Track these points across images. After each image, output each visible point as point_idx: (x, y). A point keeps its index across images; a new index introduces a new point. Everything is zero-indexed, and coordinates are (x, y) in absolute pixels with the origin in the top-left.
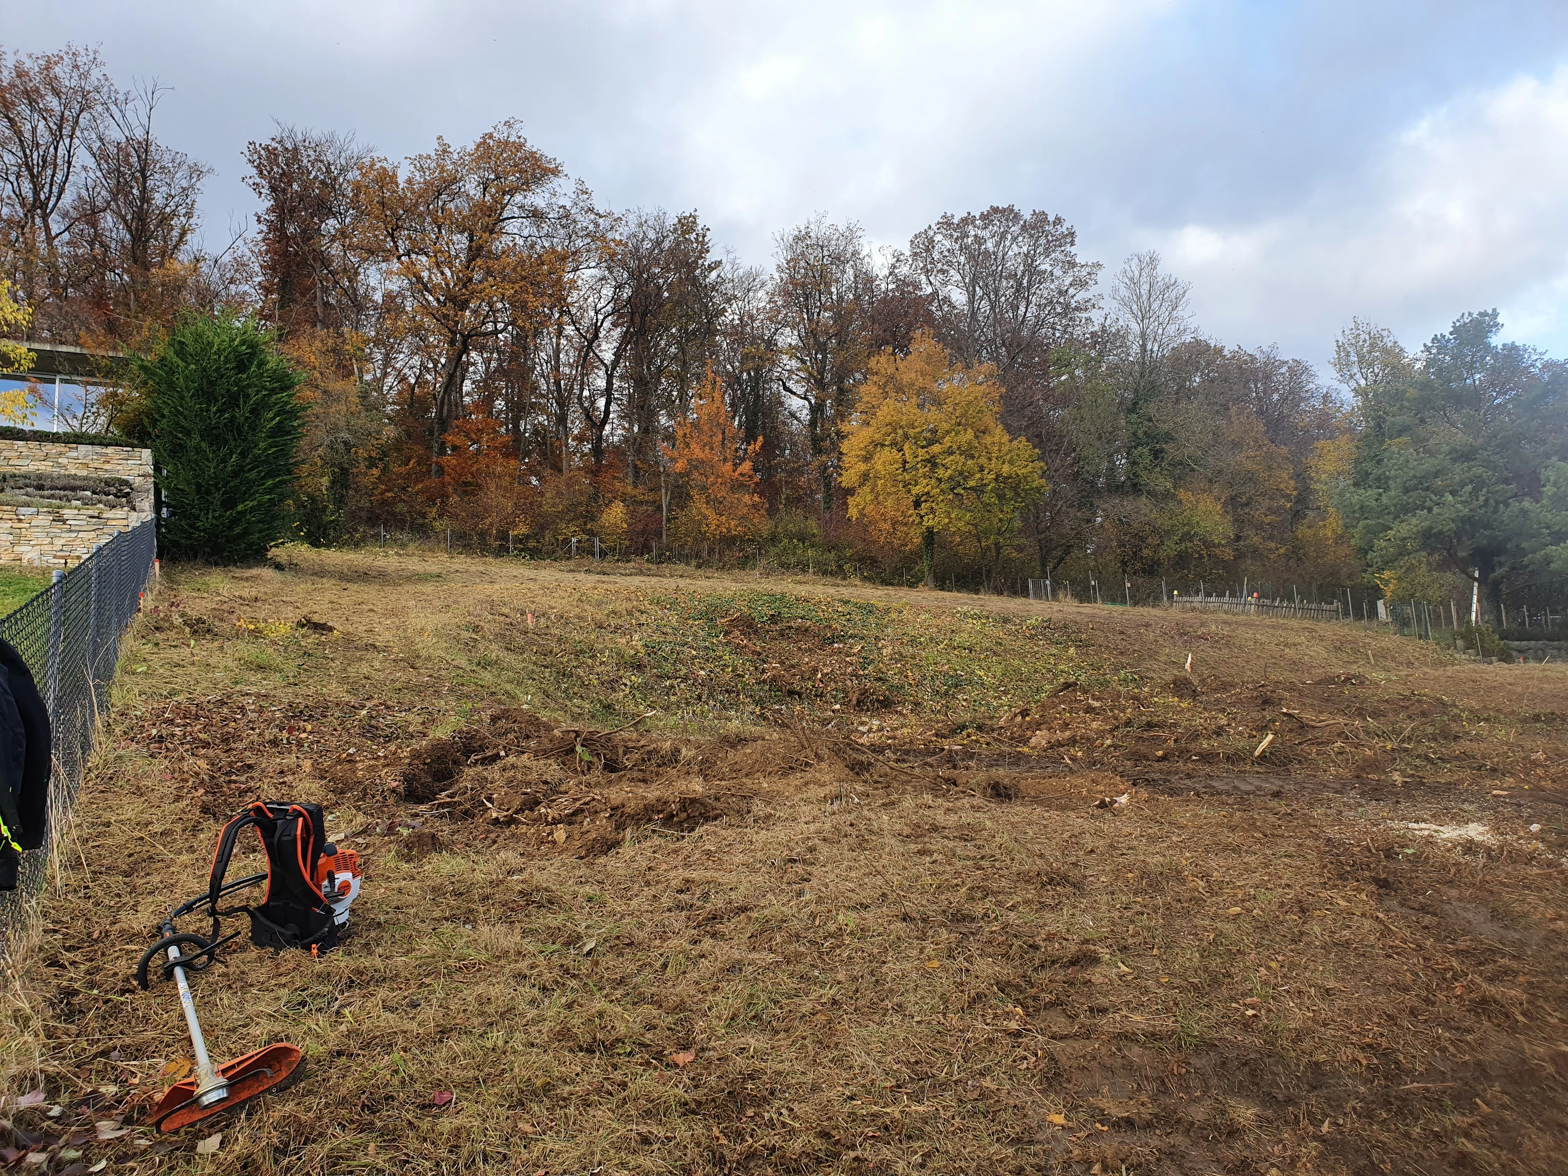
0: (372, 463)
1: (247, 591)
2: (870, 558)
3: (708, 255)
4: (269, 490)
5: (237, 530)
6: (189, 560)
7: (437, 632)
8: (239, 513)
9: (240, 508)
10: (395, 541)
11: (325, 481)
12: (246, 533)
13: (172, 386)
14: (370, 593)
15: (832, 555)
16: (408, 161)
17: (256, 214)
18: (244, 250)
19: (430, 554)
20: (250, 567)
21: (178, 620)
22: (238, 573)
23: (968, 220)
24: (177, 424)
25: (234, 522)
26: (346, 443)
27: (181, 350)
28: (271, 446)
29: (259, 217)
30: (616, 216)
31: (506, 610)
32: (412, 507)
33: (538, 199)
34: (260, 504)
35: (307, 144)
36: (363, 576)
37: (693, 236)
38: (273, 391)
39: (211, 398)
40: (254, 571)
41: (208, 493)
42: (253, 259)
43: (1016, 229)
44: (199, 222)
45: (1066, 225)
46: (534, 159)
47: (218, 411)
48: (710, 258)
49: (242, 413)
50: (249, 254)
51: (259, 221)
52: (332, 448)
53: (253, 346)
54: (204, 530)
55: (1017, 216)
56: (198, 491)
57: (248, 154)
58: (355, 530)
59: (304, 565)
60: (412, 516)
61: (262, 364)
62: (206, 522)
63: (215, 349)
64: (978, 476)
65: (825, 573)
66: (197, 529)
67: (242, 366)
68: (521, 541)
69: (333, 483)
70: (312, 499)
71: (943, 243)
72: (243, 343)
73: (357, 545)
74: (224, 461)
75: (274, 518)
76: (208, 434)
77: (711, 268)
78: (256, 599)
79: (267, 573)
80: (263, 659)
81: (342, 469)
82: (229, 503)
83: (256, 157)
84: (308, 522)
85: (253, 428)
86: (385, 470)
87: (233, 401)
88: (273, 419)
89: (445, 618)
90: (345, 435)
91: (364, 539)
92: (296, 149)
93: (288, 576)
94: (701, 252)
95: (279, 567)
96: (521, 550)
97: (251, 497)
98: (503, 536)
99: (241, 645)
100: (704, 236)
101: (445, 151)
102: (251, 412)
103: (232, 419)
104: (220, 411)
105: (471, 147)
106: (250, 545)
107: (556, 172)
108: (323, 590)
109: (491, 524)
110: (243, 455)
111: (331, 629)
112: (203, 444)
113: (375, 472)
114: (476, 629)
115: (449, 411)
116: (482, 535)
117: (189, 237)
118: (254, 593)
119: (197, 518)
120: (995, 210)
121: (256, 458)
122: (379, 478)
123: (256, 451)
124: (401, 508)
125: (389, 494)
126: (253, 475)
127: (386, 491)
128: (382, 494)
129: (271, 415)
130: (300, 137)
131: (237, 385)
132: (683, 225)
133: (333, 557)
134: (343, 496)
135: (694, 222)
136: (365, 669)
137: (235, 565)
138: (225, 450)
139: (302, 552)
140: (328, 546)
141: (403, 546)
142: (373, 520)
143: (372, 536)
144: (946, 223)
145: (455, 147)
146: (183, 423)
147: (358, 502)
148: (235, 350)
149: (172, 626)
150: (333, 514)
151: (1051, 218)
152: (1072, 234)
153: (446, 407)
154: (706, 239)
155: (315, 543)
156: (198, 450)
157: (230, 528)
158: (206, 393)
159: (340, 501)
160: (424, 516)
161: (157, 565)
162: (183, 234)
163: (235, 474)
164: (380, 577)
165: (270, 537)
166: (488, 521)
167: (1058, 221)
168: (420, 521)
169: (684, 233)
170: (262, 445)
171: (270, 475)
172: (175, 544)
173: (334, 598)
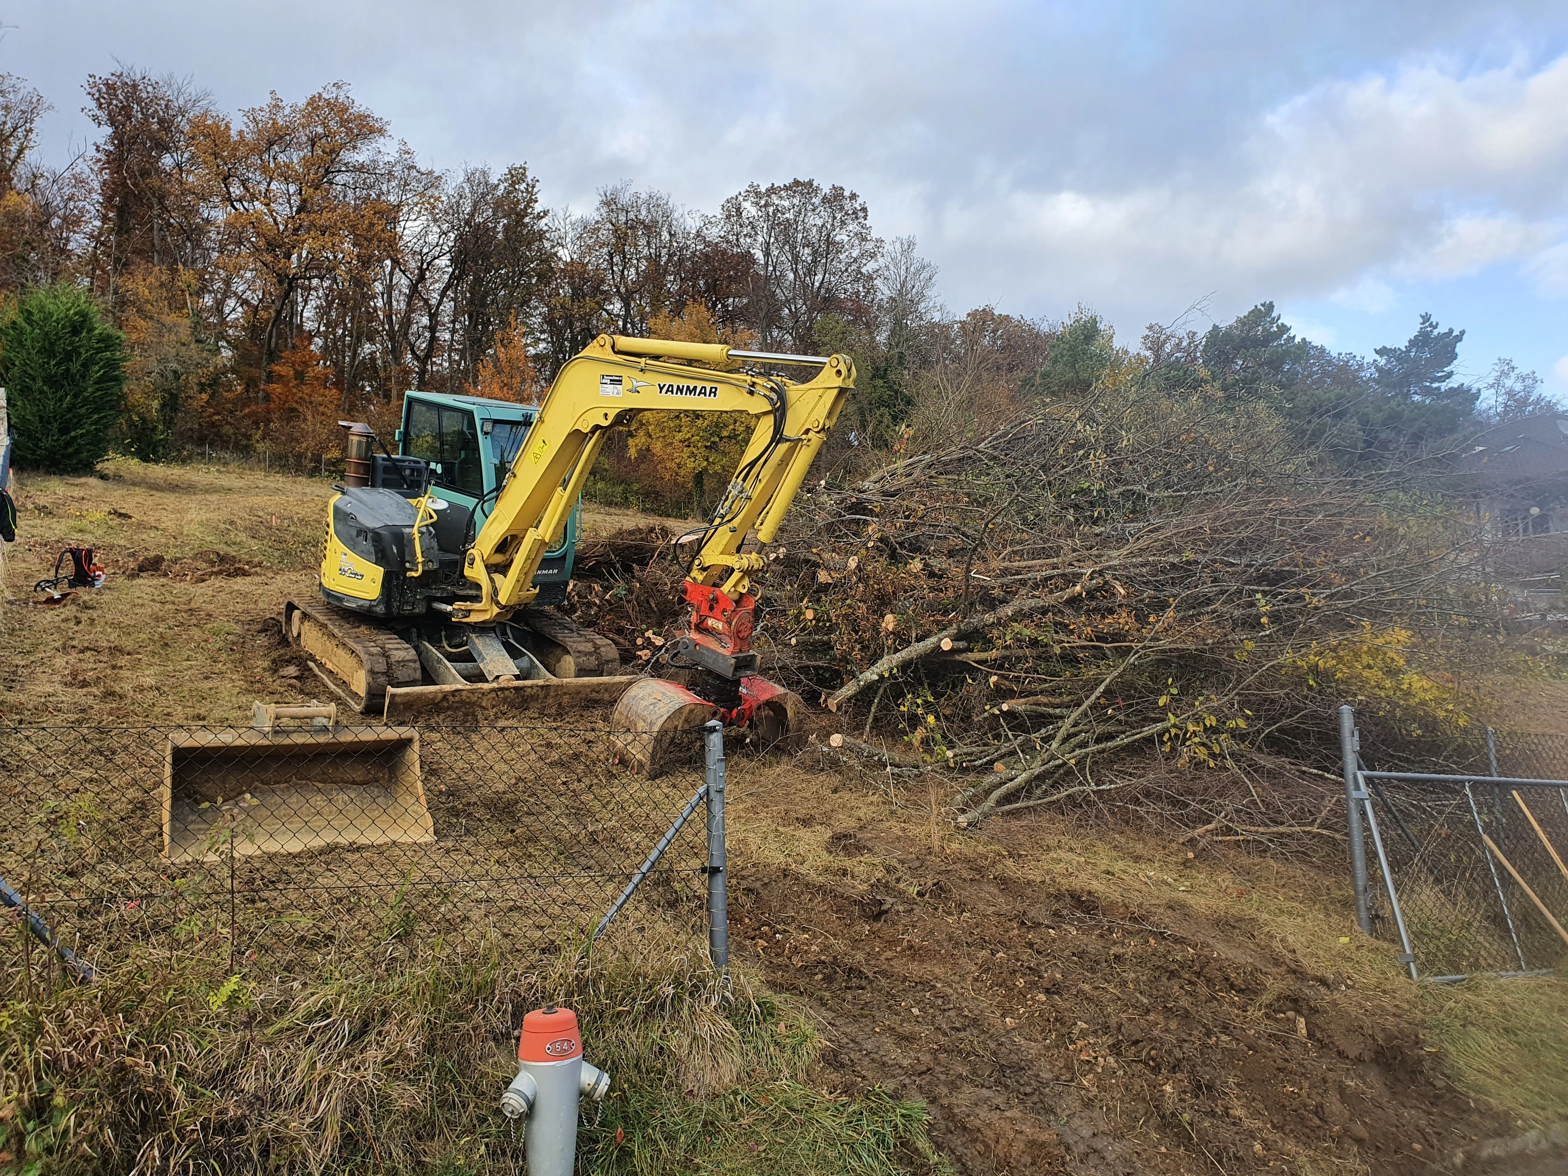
0: (202, 387)
1: (77, 493)
2: (654, 492)
3: (536, 205)
4: (96, 422)
5: (70, 450)
6: (33, 470)
7: (201, 524)
8: (72, 437)
9: (73, 434)
10: (219, 459)
11: (155, 404)
12: (77, 452)
13: (21, 344)
14: (169, 499)
15: (620, 489)
16: (242, 113)
17: (95, 144)
18: (82, 168)
19: (248, 472)
20: (80, 477)
21: (30, 506)
22: (72, 480)
23: (772, 190)
24: (25, 372)
25: (68, 444)
26: (175, 372)
27: (28, 316)
28: (97, 390)
29: (98, 147)
30: (436, 174)
31: (261, 514)
32: (238, 429)
33: (361, 155)
34: (88, 432)
35: (146, 81)
36: (173, 487)
37: (523, 186)
38: (99, 351)
39: (52, 355)
40: (83, 480)
41: (49, 423)
42: (92, 177)
43: (816, 201)
44: (37, 139)
45: (860, 200)
46: (363, 118)
47: (57, 364)
48: (538, 208)
49: (75, 367)
50: (88, 170)
51: (98, 150)
52: (162, 376)
53: (84, 315)
54: (46, 449)
55: (817, 190)
56: (41, 421)
57: (87, 87)
58: (184, 448)
59: (127, 477)
60: (236, 438)
61: (91, 330)
62: (46, 443)
63: (55, 318)
64: (732, 427)
65: (610, 504)
66: (40, 448)
67: (75, 331)
68: (333, 464)
69: (163, 406)
70: (143, 420)
71: (750, 209)
72: (76, 314)
73: (184, 462)
74: (61, 400)
75: (100, 441)
76: (50, 380)
77: (539, 217)
78: (83, 499)
79: (92, 481)
80: (82, 526)
81: (171, 394)
82: (64, 431)
83: (94, 90)
84: (139, 440)
85: (83, 377)
86: (212, 396)
87: (68, 357)
88: (99, 371)
89: (214, 516)
90: (174, 365)
91: (190, 457)
92: (135, 86)
93: (110, 485)
94: (529, 203)
95: (103, 477)
96: (332, 472)
97: (81, 426)
98: (317, 459)
99: (70, 521)
100: (533, 187)
101: (277, 106)
102: (81, 366)
103: (68, 370)
104: (58, 364)
105: (302, 102)
106: (80, 461)
107: (381, 131)
108: (133, 495)
109: (307, 449)
110: (75, 396)
111: (130, 517)
112: (45, 388)
113: (205, 396)
114: (232, 523)
115: (277, 343)
116: (299, 456)
117: (26, 152)
118: (82, 494)
119: (40, 440)
120: (797, 183)
121: (85, 399)
122: (207, 402)
123: (86, 394)
124: (227, 430)
125: (216, 417)
126: (83, 411)
127: (214, 414)
128: (210, 416)
129: (97, 368)
130: (138, 77)
131: (70, 344)
132: (512, 176)
133: (158, 471)
134: (172, 418)
135: (523, 174)
136: (144, 536)
137: (68, 474)
138: (61, 393)
139: (133, 466)
140: (156, 462)
141: (226, 464)
142: (201, 441)
143: (198, 454)
144: (755, 192)
145: (287, 102)
146: (30, 372)
147: (185, 422)
148: (71, 319)
149: (27, 510)
150: (162, 433)
151: (847, 193)
152: (864, 210)
153: (273, 340)
154: (535, 190)
155: (145, 459)
156: (41, 392)
157: (65, 448)
158: (48, 351)
159: (169, 423)
160: (249, 437)
161: (11, 472)
162: (21, 151)
163: (69, 410)
164: (190, 489)
165: (99, 453)
166: (304, 445)
167: (853, 197)
168: (244, 442)
169: (513, 184)
170: (89, 390)
171: (97, 410)
172: (24, 458)
173: (141, 501)
